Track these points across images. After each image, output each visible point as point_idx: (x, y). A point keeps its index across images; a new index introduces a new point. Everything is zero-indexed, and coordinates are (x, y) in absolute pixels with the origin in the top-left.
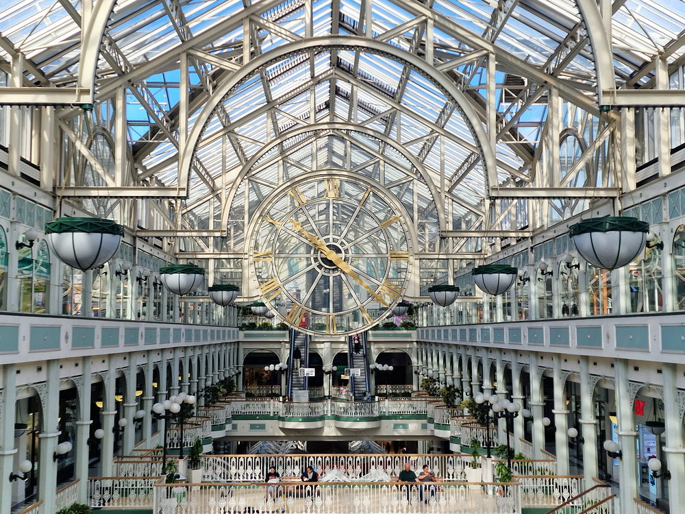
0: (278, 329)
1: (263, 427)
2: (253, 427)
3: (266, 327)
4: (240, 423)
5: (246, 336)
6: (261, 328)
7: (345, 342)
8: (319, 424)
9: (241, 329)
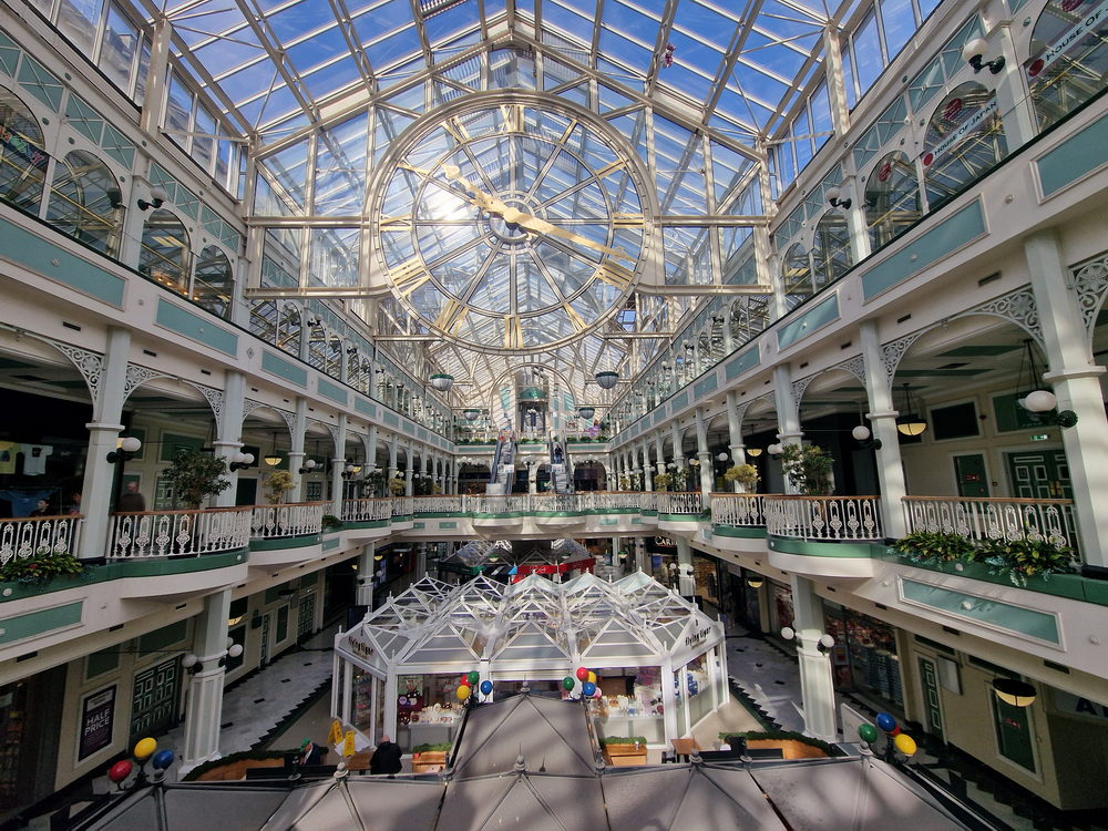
0: (489, 443)
1: (453, 525)
2: (442, 526)
3: (478, 442)
4: (428, 521)
5: (460, 450)
6: (473, 443)
7: (547, 455)
8: (515, 522)
9: (456, 444)
